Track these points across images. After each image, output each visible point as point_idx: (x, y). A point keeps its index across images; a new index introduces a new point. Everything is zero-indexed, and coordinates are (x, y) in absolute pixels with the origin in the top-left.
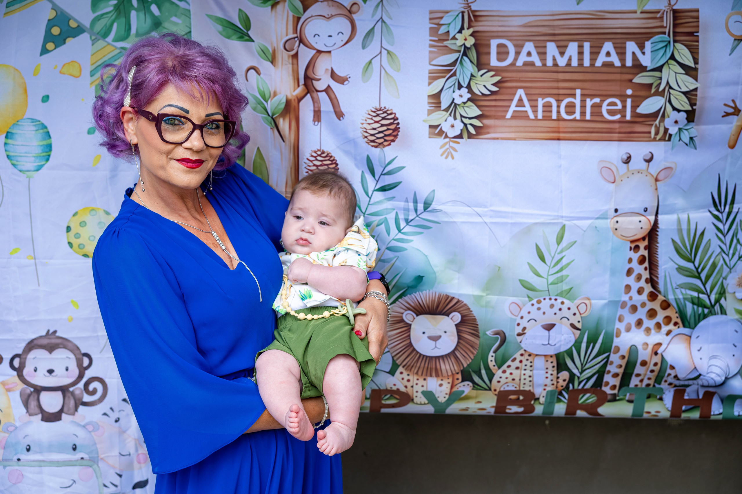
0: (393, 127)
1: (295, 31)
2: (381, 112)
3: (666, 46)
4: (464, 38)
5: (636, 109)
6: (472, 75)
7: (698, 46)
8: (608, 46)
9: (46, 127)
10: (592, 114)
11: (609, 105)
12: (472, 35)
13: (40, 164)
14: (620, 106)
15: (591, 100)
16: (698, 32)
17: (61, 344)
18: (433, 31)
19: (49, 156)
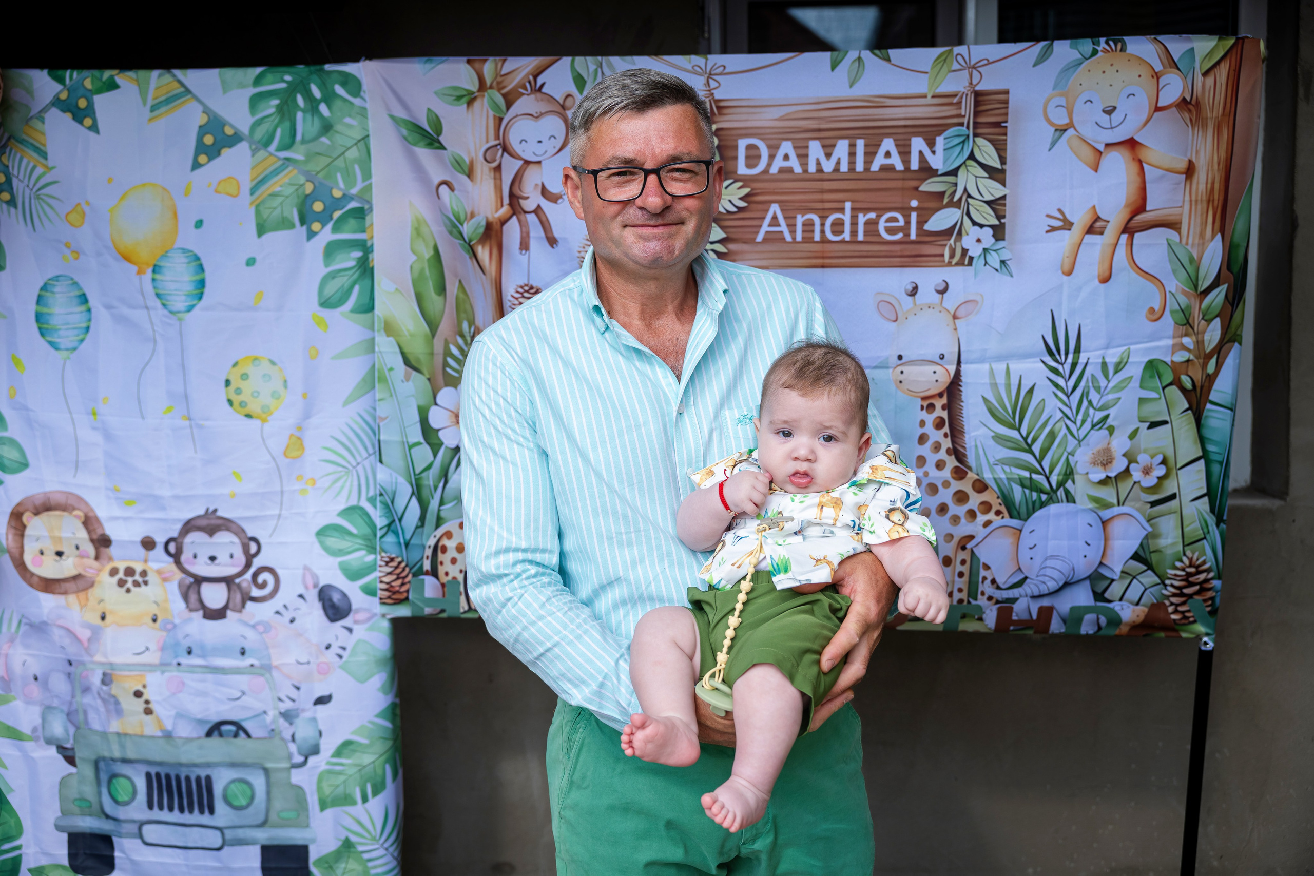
3: (963, 142)
5: (923, 226)
7: (1006, 140)
9: (199, 259)
10: (866, 233)
11: (888, 221)
14: (902, 223)
15: (864, 216)
16: (1006, 122)
17: (223, 525)
19: (202, 293)
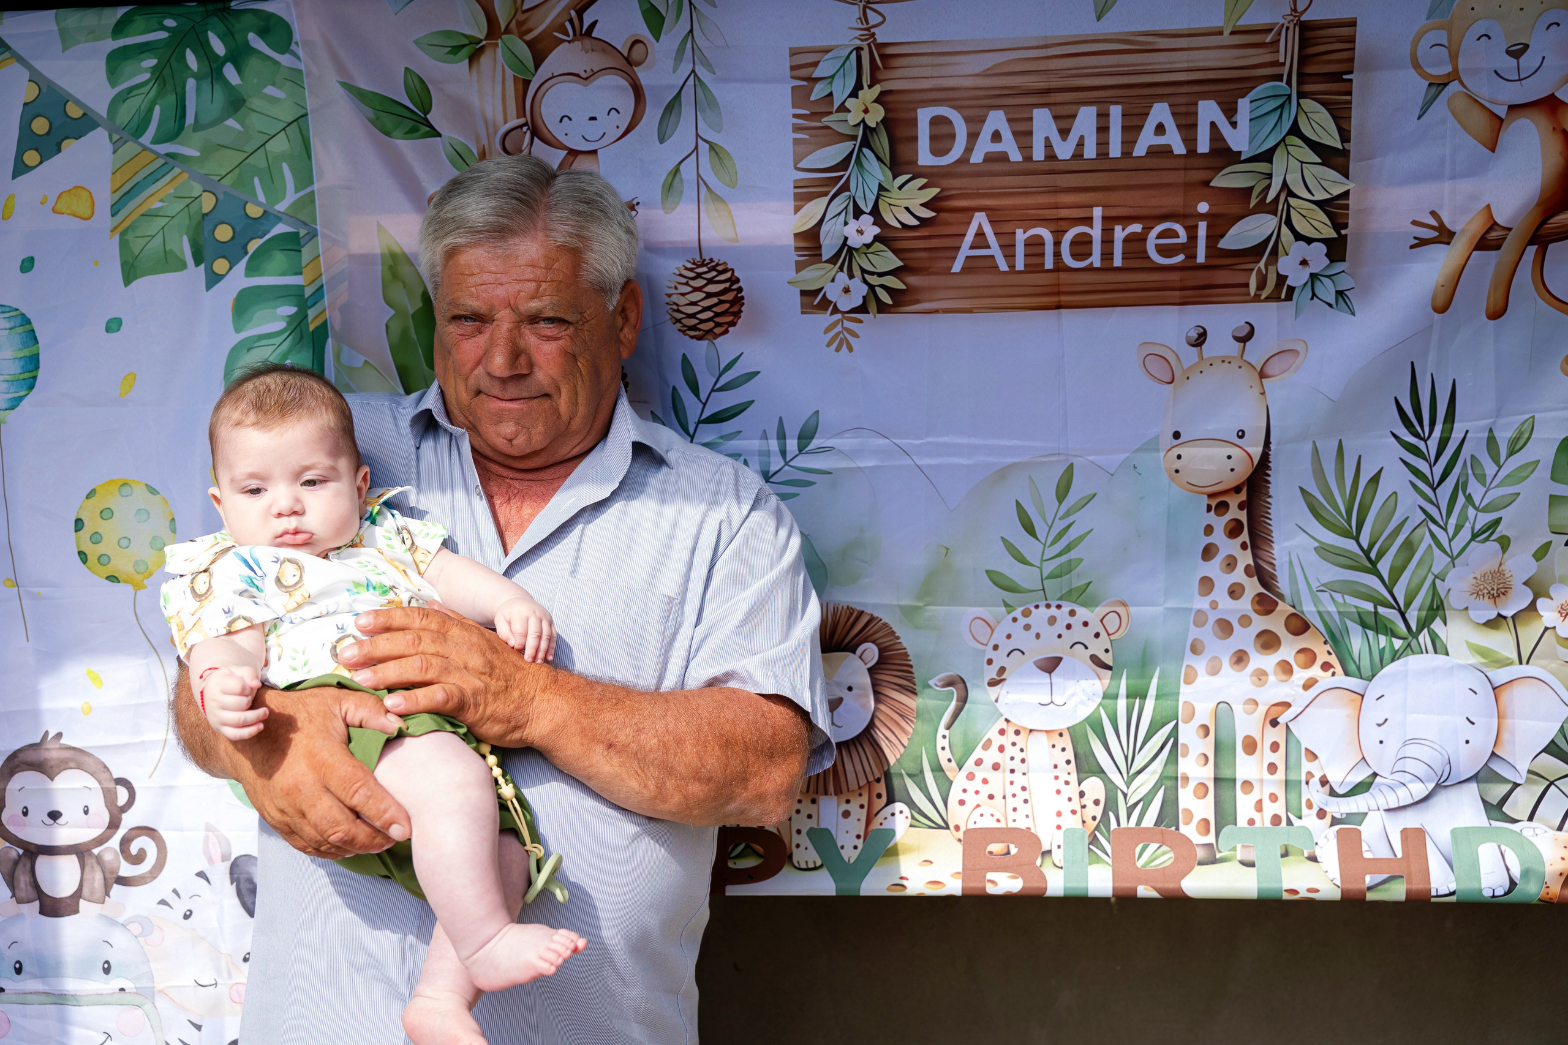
0: (729, 296)
1: (522, 112)
2: (705, 269)
3: (1282, 106)
4: (864, 108)
5: (1218, 242)
6: (881, 188)
7: (1350, 102)
8: (1160, 112)
9: (29, 322)
10: (1125, 256)
11: (1161, 235)
12: (876, 101)
13: (16, 395)
14: (1183, 238)
15: (1123, 229)
16: (1351, 72)
17: (72, 760)
18: (800, 96)
19: (35, 378)
